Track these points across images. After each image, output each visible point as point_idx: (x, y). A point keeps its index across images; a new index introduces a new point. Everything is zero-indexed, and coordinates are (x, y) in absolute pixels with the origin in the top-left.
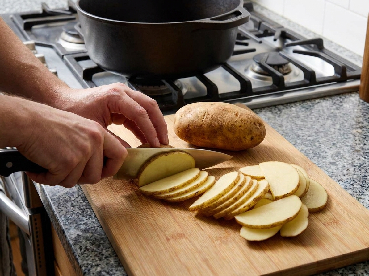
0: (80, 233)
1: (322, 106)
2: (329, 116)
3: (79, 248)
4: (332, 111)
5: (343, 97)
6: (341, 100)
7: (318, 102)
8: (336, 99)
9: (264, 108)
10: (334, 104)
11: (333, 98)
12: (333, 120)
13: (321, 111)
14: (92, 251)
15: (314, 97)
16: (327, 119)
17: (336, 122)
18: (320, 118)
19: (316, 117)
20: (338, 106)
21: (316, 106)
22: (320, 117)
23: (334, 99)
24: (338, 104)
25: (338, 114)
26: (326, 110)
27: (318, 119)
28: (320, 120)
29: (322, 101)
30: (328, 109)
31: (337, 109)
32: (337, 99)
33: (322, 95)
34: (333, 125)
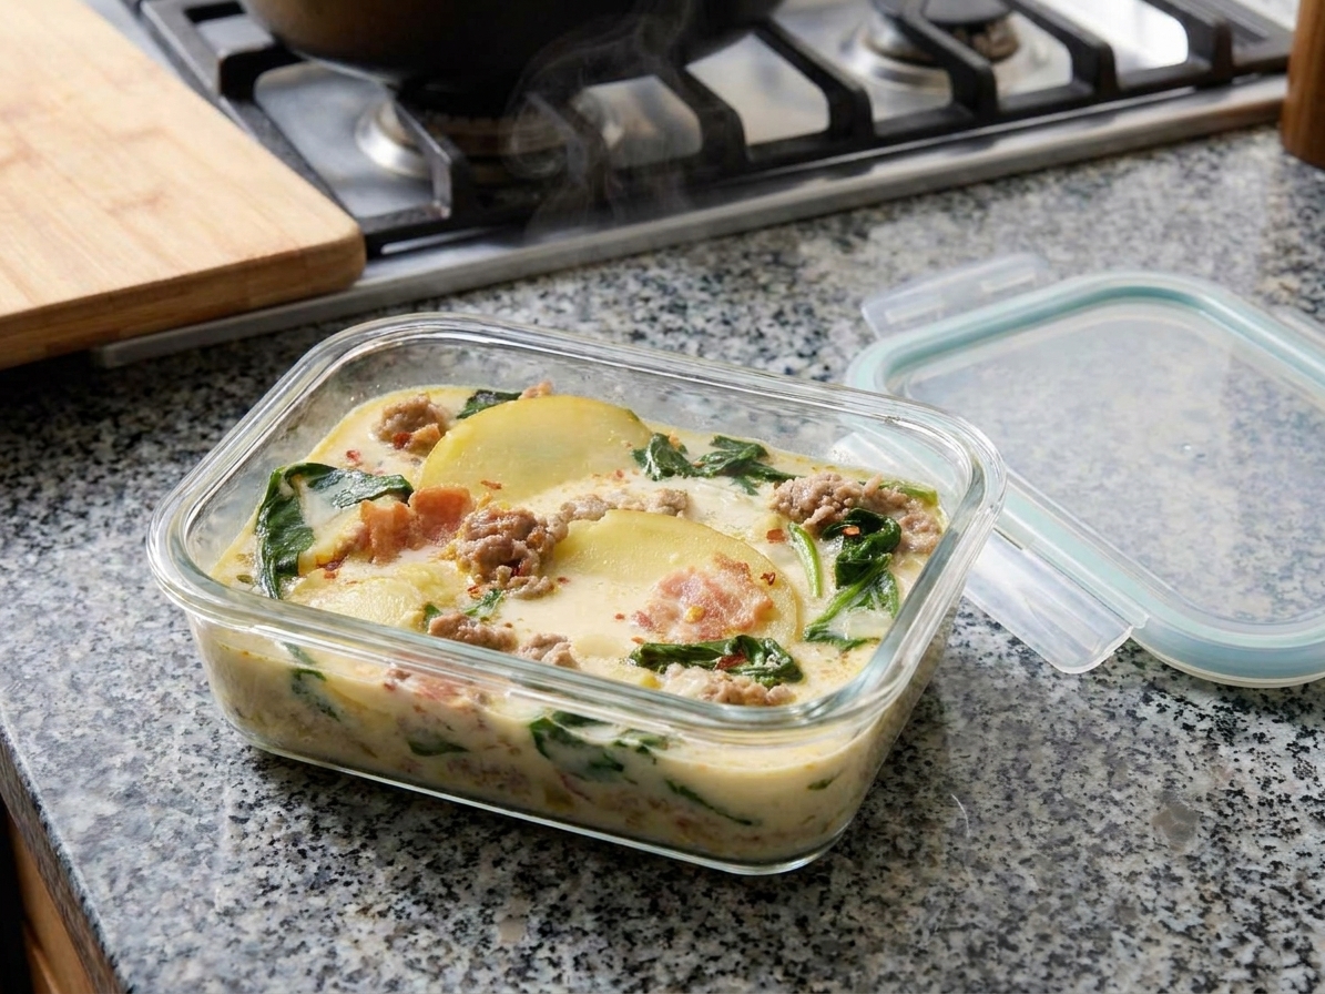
0: (109, 809)
1: (1142, 185)
2: (1169, 227)
3: (104, 877)
4: (1183, 203)
5: (1221, 147)
6: (1214, 159)
7: (1128, 171)
8: (1195, 156)
9: (920, 196)
10: (1188, 175)
11: (1183, 151)
12: (1188, 238)
13: (1141, 205)
14: (163, 890)
15: (1110, 148)
16: (1165, 236)
17: (1198, 249)
18: (1137, 234)
19: (1120, 231)
20: (1203, 184)
21: (1118, 185)
22: (1136, 228)
23: (1187, 157)
24: (1205, 177)
25: (1205, 218)
26: (1157, 201)
27: (1128, 239)
28: (1135, 243)
29: (1140, 164)
30: (1165, 196)
31: (1201, 194)
32: (1199, 156)
33: (1143, 141)
34: (1187, 259)
